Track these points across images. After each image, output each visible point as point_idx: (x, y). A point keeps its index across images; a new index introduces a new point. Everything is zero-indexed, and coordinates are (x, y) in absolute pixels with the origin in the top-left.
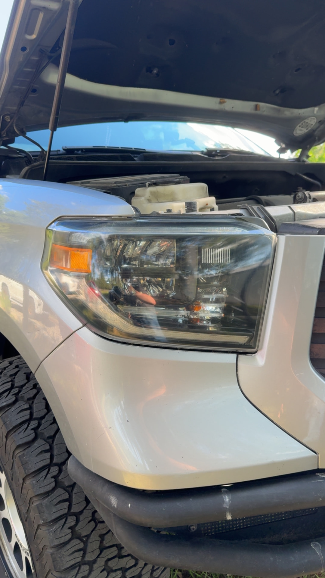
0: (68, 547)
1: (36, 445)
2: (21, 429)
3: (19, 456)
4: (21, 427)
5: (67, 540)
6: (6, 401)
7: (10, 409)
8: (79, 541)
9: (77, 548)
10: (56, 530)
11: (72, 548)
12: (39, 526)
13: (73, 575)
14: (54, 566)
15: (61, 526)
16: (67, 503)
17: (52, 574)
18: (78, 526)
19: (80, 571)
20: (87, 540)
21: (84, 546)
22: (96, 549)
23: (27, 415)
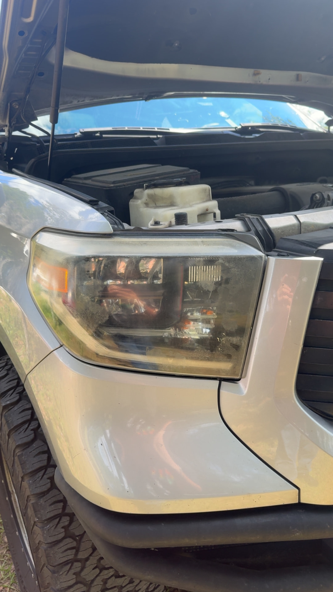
0: (61, 544)
1: (35, 446)
2: (21, 429)
3: (18, 456)
4: (22, 426)
5: (60, 538)
6: (10, 400)
7: (13, 408)
8: (71, 540)
9: (69, 546)
10: (49, 528)
11: (65, 546)
12: (35, 522)
13: (65, 570)
14: (48, 561)
15: (54, 525)
16: (62, 504)
17: (47, 567)
18: (71, 526)
19: (73, 567)
20: (81, 539)
21: (77, 545)
22: (88, 548)
23: (29, 415)
